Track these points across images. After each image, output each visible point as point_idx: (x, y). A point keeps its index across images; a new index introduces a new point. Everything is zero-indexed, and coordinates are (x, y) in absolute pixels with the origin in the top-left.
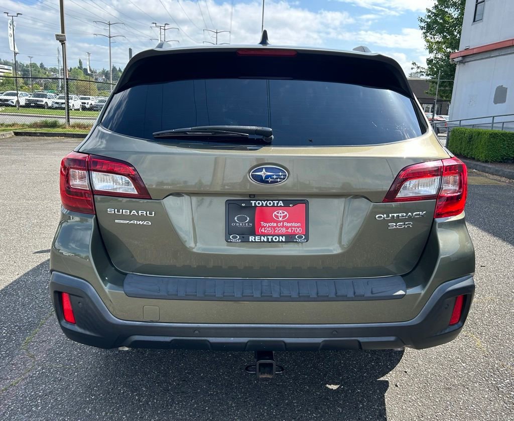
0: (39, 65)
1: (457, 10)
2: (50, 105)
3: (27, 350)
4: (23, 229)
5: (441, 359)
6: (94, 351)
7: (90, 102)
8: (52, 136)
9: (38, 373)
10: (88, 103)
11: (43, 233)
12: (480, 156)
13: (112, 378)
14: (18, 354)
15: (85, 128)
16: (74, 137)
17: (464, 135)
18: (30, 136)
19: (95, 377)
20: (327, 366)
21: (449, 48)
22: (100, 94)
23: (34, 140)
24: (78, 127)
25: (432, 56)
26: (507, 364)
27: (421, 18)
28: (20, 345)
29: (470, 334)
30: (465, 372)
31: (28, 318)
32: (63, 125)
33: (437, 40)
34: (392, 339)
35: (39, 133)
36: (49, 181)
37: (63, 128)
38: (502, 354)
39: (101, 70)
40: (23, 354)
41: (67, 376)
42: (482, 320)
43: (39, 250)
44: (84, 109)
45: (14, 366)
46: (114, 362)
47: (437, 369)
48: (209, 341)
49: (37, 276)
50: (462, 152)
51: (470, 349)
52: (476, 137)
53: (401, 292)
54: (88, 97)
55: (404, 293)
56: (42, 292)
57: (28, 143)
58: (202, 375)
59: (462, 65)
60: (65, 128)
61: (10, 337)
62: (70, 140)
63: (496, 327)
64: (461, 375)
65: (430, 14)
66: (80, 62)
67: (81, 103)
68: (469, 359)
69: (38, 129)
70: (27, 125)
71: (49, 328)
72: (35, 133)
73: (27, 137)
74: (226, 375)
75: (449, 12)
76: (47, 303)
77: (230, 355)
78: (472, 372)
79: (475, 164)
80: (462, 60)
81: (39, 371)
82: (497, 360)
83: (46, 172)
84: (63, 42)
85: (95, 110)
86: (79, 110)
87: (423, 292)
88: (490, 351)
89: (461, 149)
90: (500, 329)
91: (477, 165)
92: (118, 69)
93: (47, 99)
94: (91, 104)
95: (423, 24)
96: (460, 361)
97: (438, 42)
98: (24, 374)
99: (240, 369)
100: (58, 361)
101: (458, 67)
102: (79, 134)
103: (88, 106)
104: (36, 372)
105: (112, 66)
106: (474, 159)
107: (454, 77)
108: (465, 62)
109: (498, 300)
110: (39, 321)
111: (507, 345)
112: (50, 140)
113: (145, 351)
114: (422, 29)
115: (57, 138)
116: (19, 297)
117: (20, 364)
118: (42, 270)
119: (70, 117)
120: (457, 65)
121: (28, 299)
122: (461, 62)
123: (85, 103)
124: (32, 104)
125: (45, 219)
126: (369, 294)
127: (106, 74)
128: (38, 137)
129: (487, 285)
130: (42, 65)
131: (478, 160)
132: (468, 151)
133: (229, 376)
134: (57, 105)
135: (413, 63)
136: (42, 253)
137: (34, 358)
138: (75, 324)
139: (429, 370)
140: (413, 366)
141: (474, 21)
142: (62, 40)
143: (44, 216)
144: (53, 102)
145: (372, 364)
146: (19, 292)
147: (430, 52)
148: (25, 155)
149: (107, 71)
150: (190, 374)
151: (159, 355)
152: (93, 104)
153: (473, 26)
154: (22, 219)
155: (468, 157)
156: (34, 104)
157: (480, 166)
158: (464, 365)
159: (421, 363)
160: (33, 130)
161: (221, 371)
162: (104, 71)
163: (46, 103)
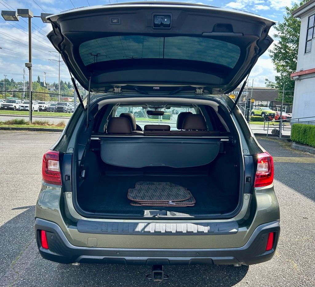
0: (10, 80)
1: (294, 44)
2: (17, 108)
3: (13, 269)
4: (6, 194)
5: (270, 275)
6: (54, 269)
7: (45, 105)
8: (20, 130)
9: (21, 282)
10: (43, 106)
11: (19, 197)
12: (312, 143)
13: (66, 285)
14: (8, 271)
15: (42, 124)
16: (34, 131)
17: (301, 129)
18: (5, 130)
19: (56, 284)
20: (198, 279)
21: (291, 69)
22: (51, 99)
23: (8, 133)
24: (37, 124)
25: (279, 75)
26: (312, 279)
27: (271, 50)
28: (9, 265)
29: (290, 260)
30: (284, 283)
31: (13, 250)
32: (27, 122)
33: (282, 64)
34: (231, 258)
35: (11, 128)
36: (20, 162)
37: (27, 125)
38: (309, 272)
39: (53, 83)
40: (11, 271)
41: (39, 284)
42: (299, 252)
43: (16, 207)
44: (41, 110)
45: (6, 278)
46: (67, 276)
47: (267, 281)
48: (125, 259)
49: (17, 224)
50: (300, 140)
51: (290, 270)
52: (309, 130)
53: (235, 230)
54: (44, 102)
55: (237, 231)
56: (20, 234)
57: (4, 135)
58: (121, 284)
59: (298, 81)
60: (28, 124)
61: (2, 261)
62: (32, 132)
63: (308, 256)
64: (282, 285)
65: (276, 47)
66: (39, 78)
67: (38, 106)
68: (288, 275)
69: (10, 125)
70: (3, 123)
71: (26, 256)
72: (8, 128)
73: (3, 131)
74: (136, 284)
75: (289, 46)
76: (24, 240)
77: (138, 272)
78: (289, 283)
79: (309, 149)
80: (299, 78)
81: (22, 281)
82: (305, 276)
83: (17, 155)
84: (30, 68)
85: (48, 111)
86: (37, 111)
87: (248, 230)
88: (302, 271)
89: (299, 138)
90: (310, 258)
91: (310, 149)
92: (64, 82)
93: (16, 104)
94: (46, 107)
95: (272, 54)
96: (282, 277)
97: (283, 65)
98: (13, 283)
99: (144, 280)
100: (33, 275)
101: (296, 82)
102: (38, 129)
103: (43, 108)
104: (20, 281)
105: (60, 80)
106: (308, 145)
107: (294, 89)
108: (301, 79)
109: (311, 239)
110: (20, 251)
111: (313, 267)
112: (18, 132)
113: (86, 270)
114: (271, 57)
115: (23, 131)
116: (6, 237)
117: (10, 276)
118: (19, 220)
119: (32, 116)
120: (296, 81)
121: (12, 238)
122: (298, 79)
123: (41, 106)
124: (5, 107)
125: (19, 187)
126: (216, 231)
127: (56, 86)
128: (10, 131)
129: (305, 230)
130: (12, 80)
131: (311, 146)
132: (304, 140)
133: (137, 285)
134: (22, 108)
135: (266, 80)
136: (18, 209)
137: (18, 273)
138: (48, 249)
139: (262, 282)
140: (252, 279)
141: (305, 53)
142: (29, 67)
143: (18, 185)
144: (20, 106)
145: (226, 278)
146: (6, 233)
147: (278, 72)
148: (2, 143)
149: (57, 84)
150: (113, 283)
151: (94, 272)
152: (47, 107)
153: (305, 55)
154: (4, 187)
155: (304, 144)
156: (6, 108)
157: (312, 150)
158: (284, 279)
159: (257, 277)
160: (7, 126)
161: (133, 281)
162: (54, 84)
163: (15, 106)
